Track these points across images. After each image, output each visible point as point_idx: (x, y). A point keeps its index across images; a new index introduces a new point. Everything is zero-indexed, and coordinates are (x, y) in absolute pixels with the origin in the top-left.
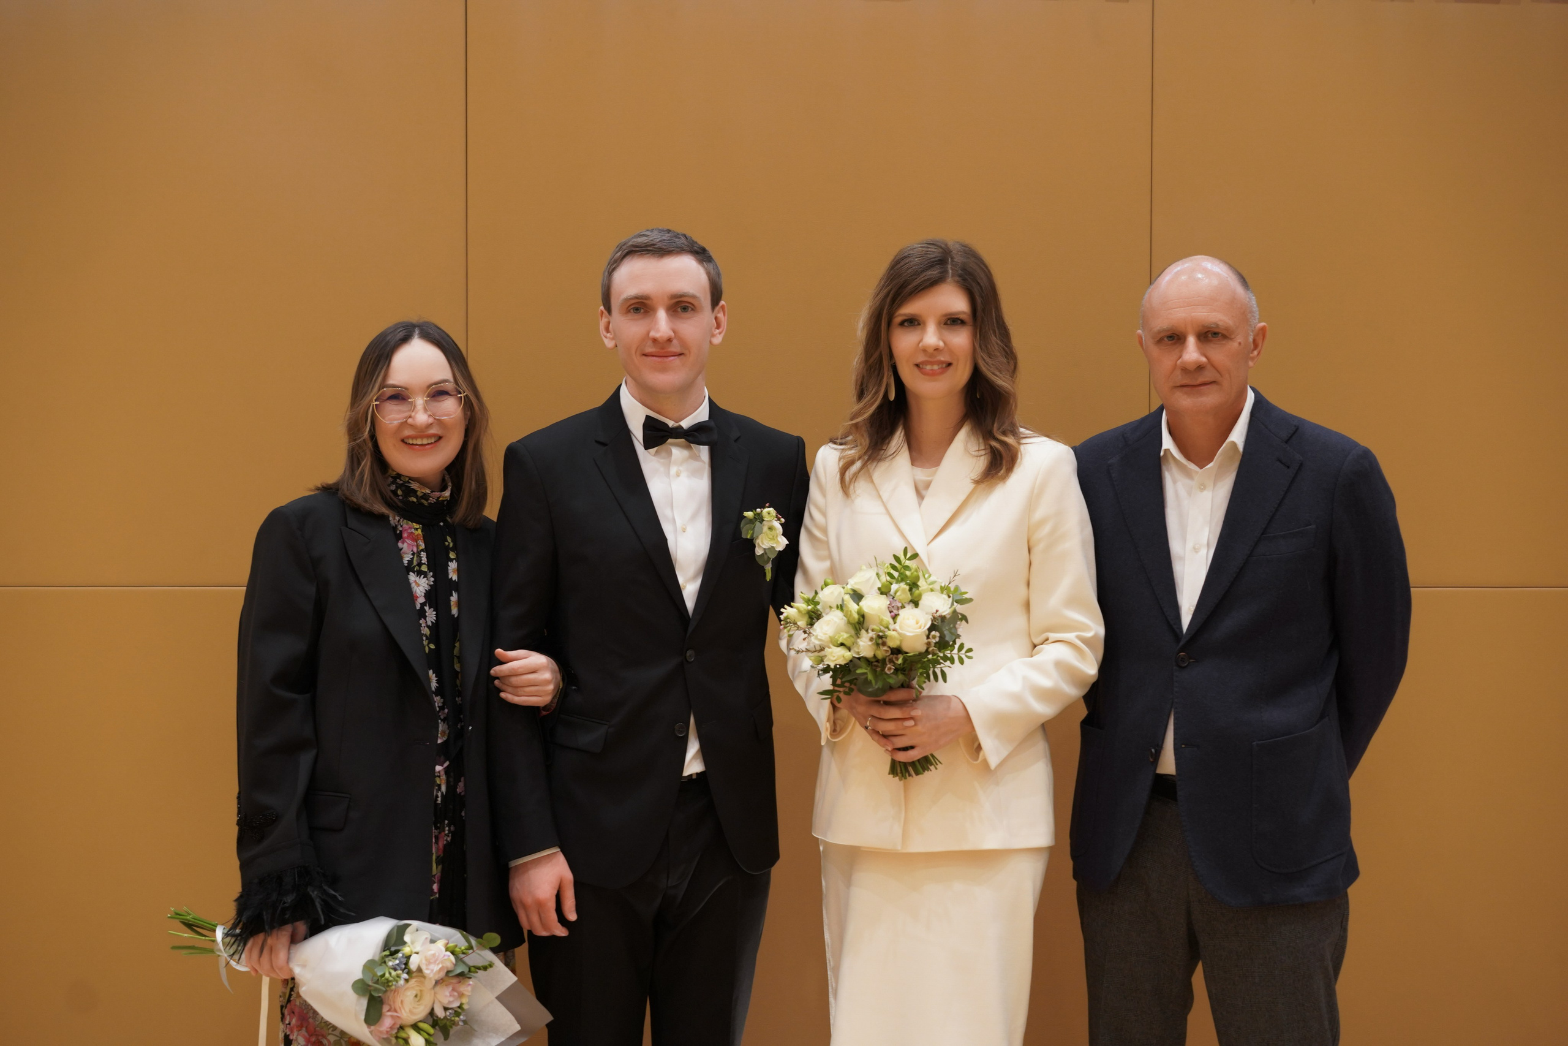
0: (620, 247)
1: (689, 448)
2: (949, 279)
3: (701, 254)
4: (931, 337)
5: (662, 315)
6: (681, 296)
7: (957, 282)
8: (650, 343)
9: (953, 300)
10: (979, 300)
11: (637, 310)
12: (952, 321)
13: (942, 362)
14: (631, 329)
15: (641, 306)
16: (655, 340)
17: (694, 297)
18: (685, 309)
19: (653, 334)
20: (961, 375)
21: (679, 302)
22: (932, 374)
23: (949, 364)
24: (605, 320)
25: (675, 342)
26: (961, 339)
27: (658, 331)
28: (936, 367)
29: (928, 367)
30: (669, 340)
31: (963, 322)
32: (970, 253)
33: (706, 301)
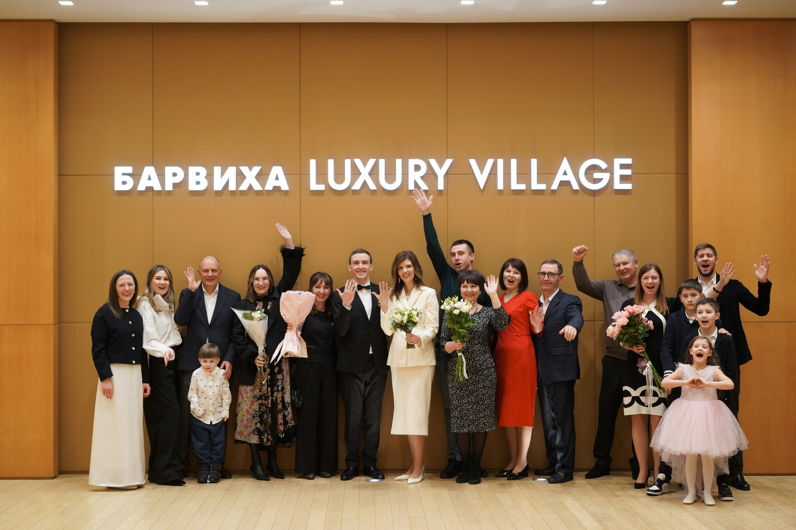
0: (353, 252)
1: (366, 290)
2: (407, 258)
3: (368, 253)
4: (405, 270)
5: (361, 264)
6: (365, 261)
7: (408, 259)
8: (358, 269)
9: (408, 262)
10: (413, 261)
11: (356, 263)
12: (409, 266)
13: (408, 274)
14: (356, 267)
15: (357, 263)
16: (359, 269)
17: (367, 261)
18: (365, 263)
19: (359, 268)
20: (412, 276)
21: (364, 262)
22: (406, 277)
23: (410, 274)
24: (350, 266)
25: (364, 269)
26: (411, 269)
27: (360, 267)
28: (407, 276)
29: (405, 276)
30: (363, 269)
31: (411, 266)
32: (411, 252)
33: (369, 262)
